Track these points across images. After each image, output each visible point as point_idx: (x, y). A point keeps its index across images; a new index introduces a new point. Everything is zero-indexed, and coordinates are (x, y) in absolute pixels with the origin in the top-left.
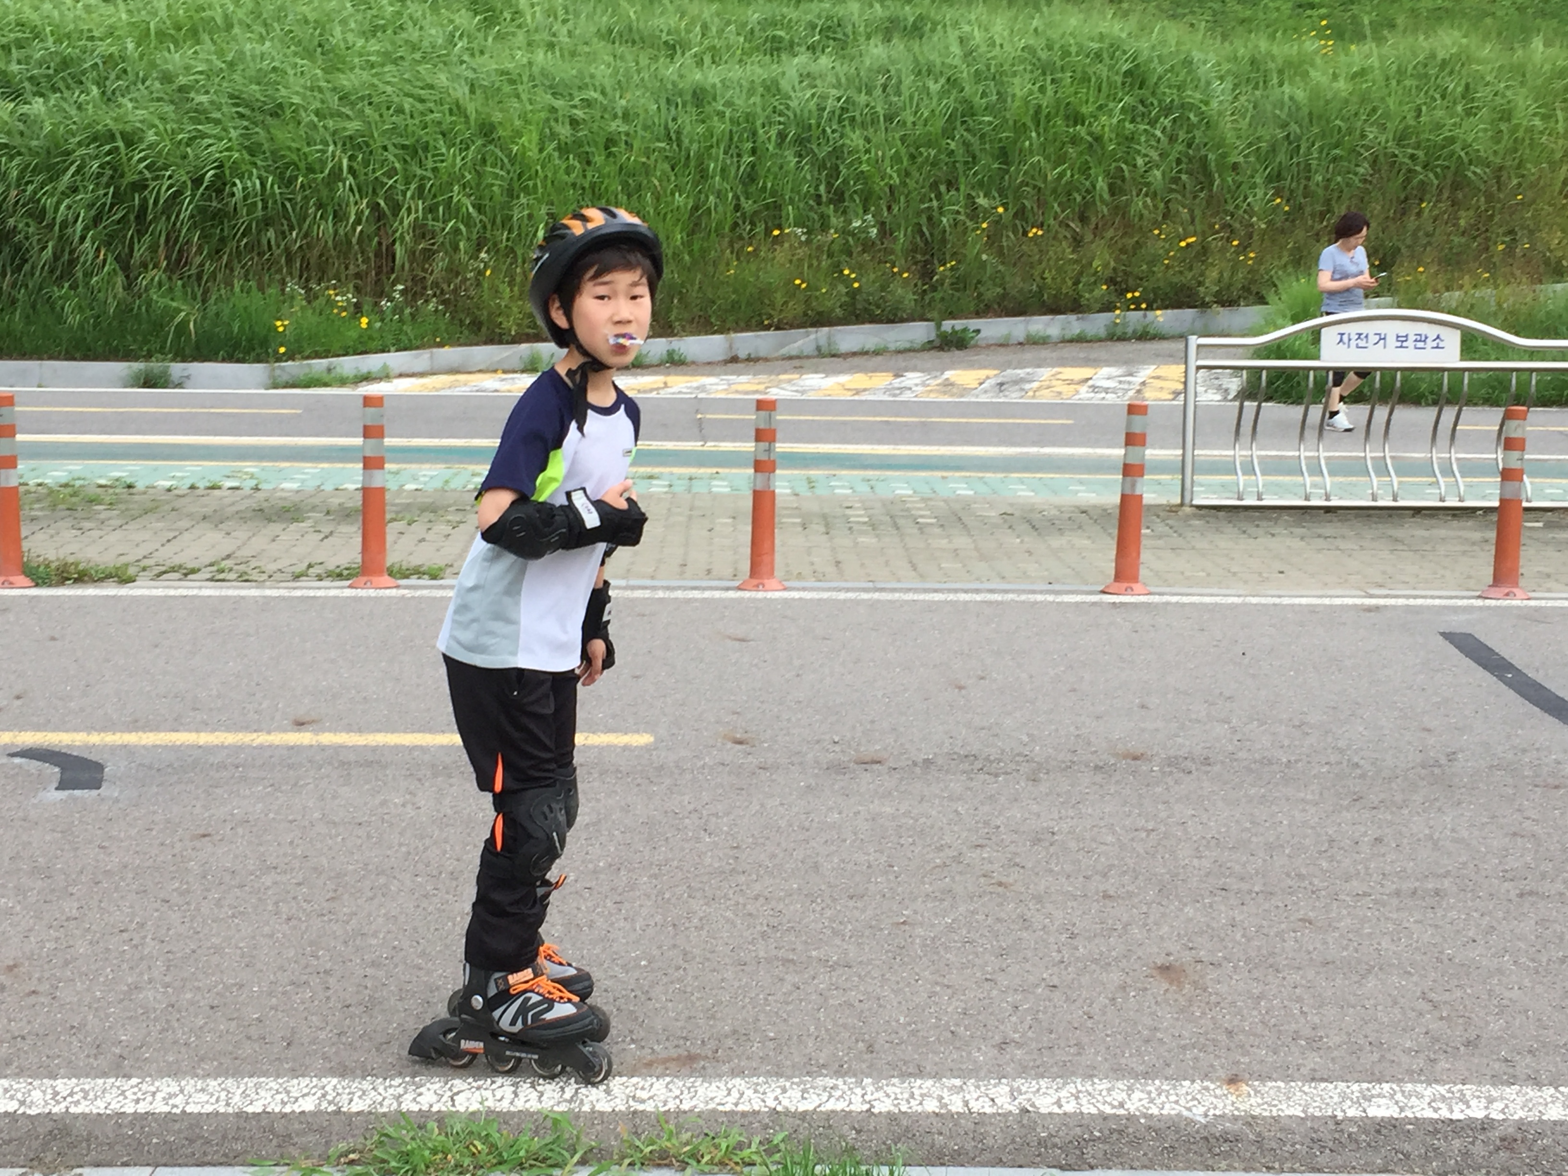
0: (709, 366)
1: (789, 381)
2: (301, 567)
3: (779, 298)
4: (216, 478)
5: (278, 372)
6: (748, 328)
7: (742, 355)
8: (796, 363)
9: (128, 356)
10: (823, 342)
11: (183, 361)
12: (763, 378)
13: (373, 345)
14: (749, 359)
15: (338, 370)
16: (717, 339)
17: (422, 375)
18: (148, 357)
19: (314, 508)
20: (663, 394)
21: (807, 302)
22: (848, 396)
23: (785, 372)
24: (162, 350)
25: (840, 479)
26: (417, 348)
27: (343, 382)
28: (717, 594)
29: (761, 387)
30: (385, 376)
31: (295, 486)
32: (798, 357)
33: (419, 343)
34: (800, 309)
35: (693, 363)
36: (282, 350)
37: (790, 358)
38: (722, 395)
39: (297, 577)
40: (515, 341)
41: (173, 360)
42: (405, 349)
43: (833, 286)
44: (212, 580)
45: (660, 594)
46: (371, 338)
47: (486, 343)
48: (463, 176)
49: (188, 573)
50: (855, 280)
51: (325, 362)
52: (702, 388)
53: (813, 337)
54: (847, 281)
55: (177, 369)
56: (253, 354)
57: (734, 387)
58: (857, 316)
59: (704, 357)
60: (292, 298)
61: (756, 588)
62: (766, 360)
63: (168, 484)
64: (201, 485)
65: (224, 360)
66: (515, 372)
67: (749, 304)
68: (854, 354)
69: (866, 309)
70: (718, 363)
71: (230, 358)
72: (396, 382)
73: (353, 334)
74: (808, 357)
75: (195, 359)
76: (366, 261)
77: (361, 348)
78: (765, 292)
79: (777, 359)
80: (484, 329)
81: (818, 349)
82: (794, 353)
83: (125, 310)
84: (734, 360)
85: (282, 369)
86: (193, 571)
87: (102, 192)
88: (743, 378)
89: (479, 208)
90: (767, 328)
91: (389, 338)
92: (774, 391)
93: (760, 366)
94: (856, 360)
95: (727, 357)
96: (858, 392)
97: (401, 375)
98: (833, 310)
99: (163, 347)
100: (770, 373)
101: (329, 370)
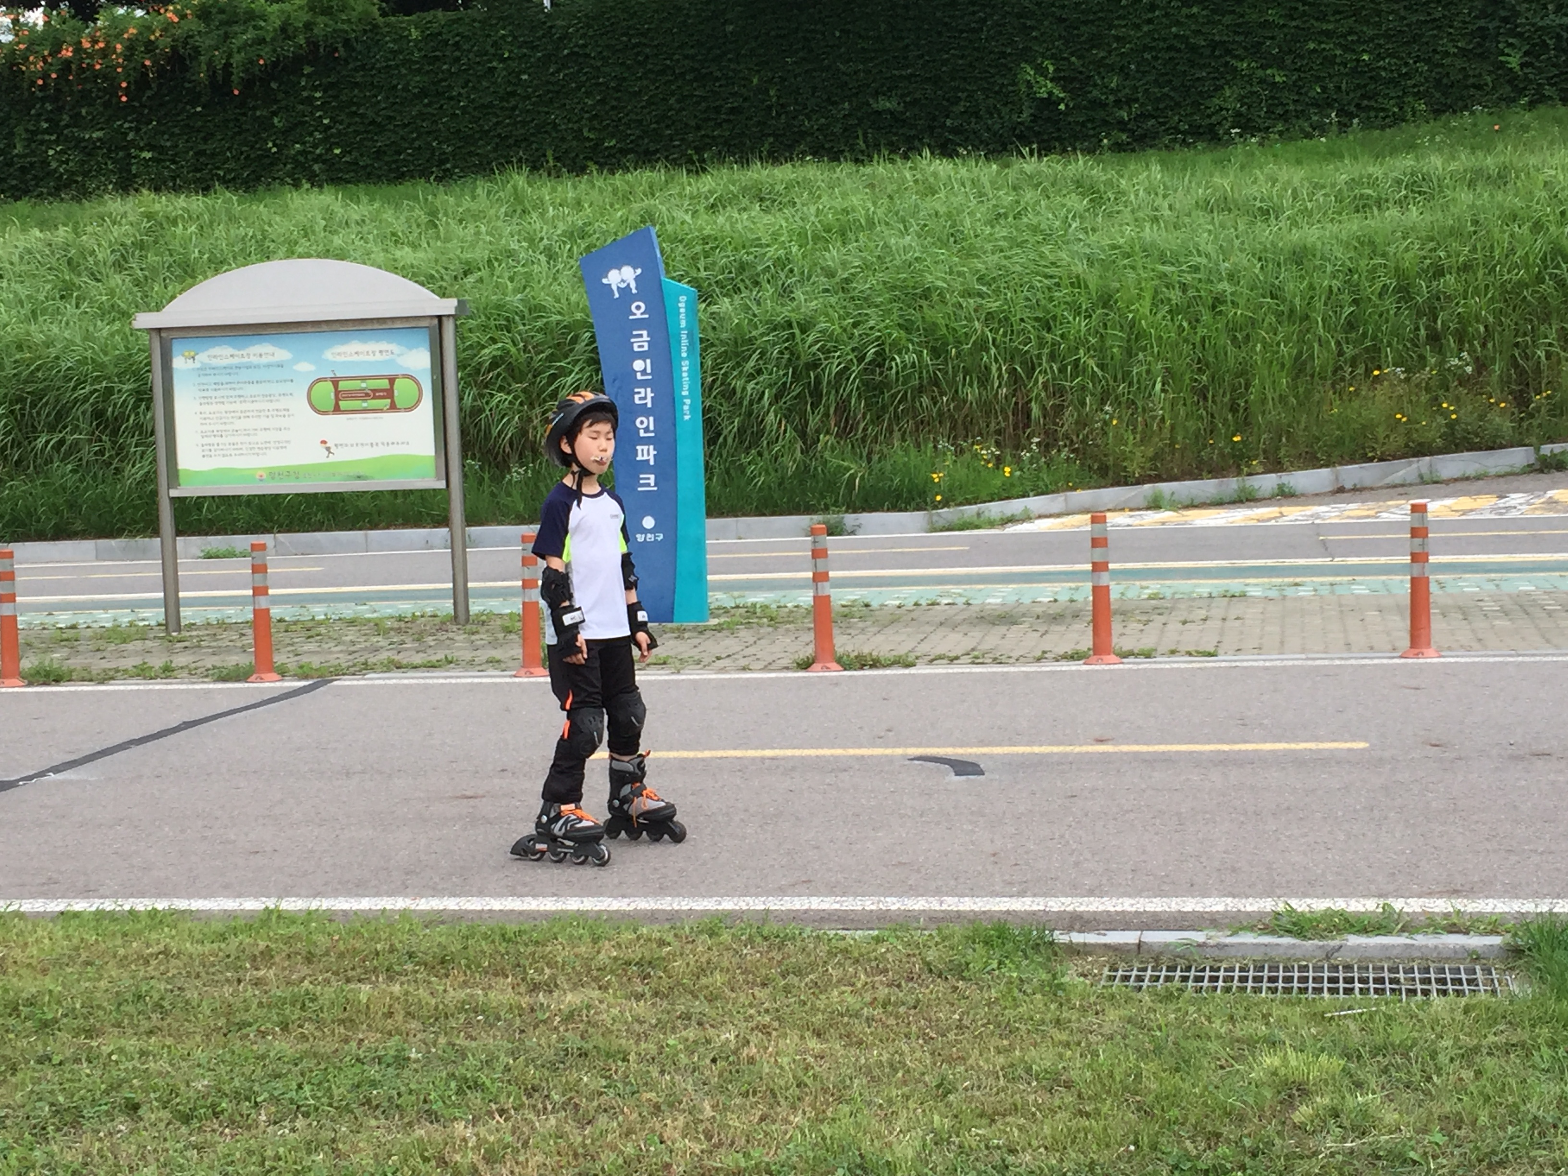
0: (1317, 497)
1: (1397, 506)
2: (1038, 654)
3: (1381, 432)
4: (933, 598)
5: (935, 518)
6: (1352, 461)
7: (1348, 485)
8: (1400, 490)
9: (808, 510)
10: (1425, 470)
11: (854, 512)
12: (1371, 504)
13: (1014, 492)
14: (1355, 489)
15: (987, 514)
16: (1324, 473)
17: (1058, 515)
18: (826, 509)
19: (1024, 615)
20: (1281, 522)
21: (1408, 433)
22: (1456, 517)
23: (1392, 499)
24: (836, 504)
25: (1465, 580)
26: (1053, 492)
27: (992, 524)
28: (1385, 661)
29: (1372, 513)
30: (1027, 518)
31: (999, 601)
32: (1402, 485)
33: (1053, 488)
34: (1401, 441)
35: (1303, 495)
36: (939, 498)
37: (1395, 486)
38: (1337, 521)
39: (1039, 660)
40: (1139, 482)
41: (846, 512)
42: (1042, 494)
43: (1432, 418)
44: (973, 663)
45: (1338, 662)
46: (1013, 485)
47: (1112, 485)
48: (1088, 341)
49: (953, 660)
50: (1454, 412)
51: (974, 508)
52: (1317, 516)
53: (1415, 466)
54: (1445, 414)
55: (850, 519)
56: (913, 504)
57: (1347, 513)
58: (1456, 445)
59: (1312, 490)
60: (945, 454)
61: (1416, 656)
62: (1372, 489)
63: (897, 603)
64: (923, 602)
65: (888, 510)
66: (1139, 509)
67: (1353, 439)
68: (1456, 480)
69: (1465, 438)
70: (1325, 494)
71: (894, 508)
72: (1038, 522)
73: (998, 482)
74: (1411, 485)
75: (864, 510)
76: (1006, 419)
77: (1005, 494)
78: (1368, 428)
79: (1381, 488)
80: (1111, 473)
81: (1421, 477)
82: (1397, 482)
83: (804, 471)
84: (1341, 490)
85: (939, 515)
86: (957, 658)
87: (781, 373)
88: (1352, 506)
89: (1102, 367)
90: (1371, 460)
91: (1029, 485)
92: (1384, 515)
93: (1366, 494)
94: (1459, 485)
95: (1336, 487)
96: (1465, 512)
97: (1040, 517)
98: (1434, 440)
99: (836, 501)
100: (1377, 500)
101: (979, 515)
